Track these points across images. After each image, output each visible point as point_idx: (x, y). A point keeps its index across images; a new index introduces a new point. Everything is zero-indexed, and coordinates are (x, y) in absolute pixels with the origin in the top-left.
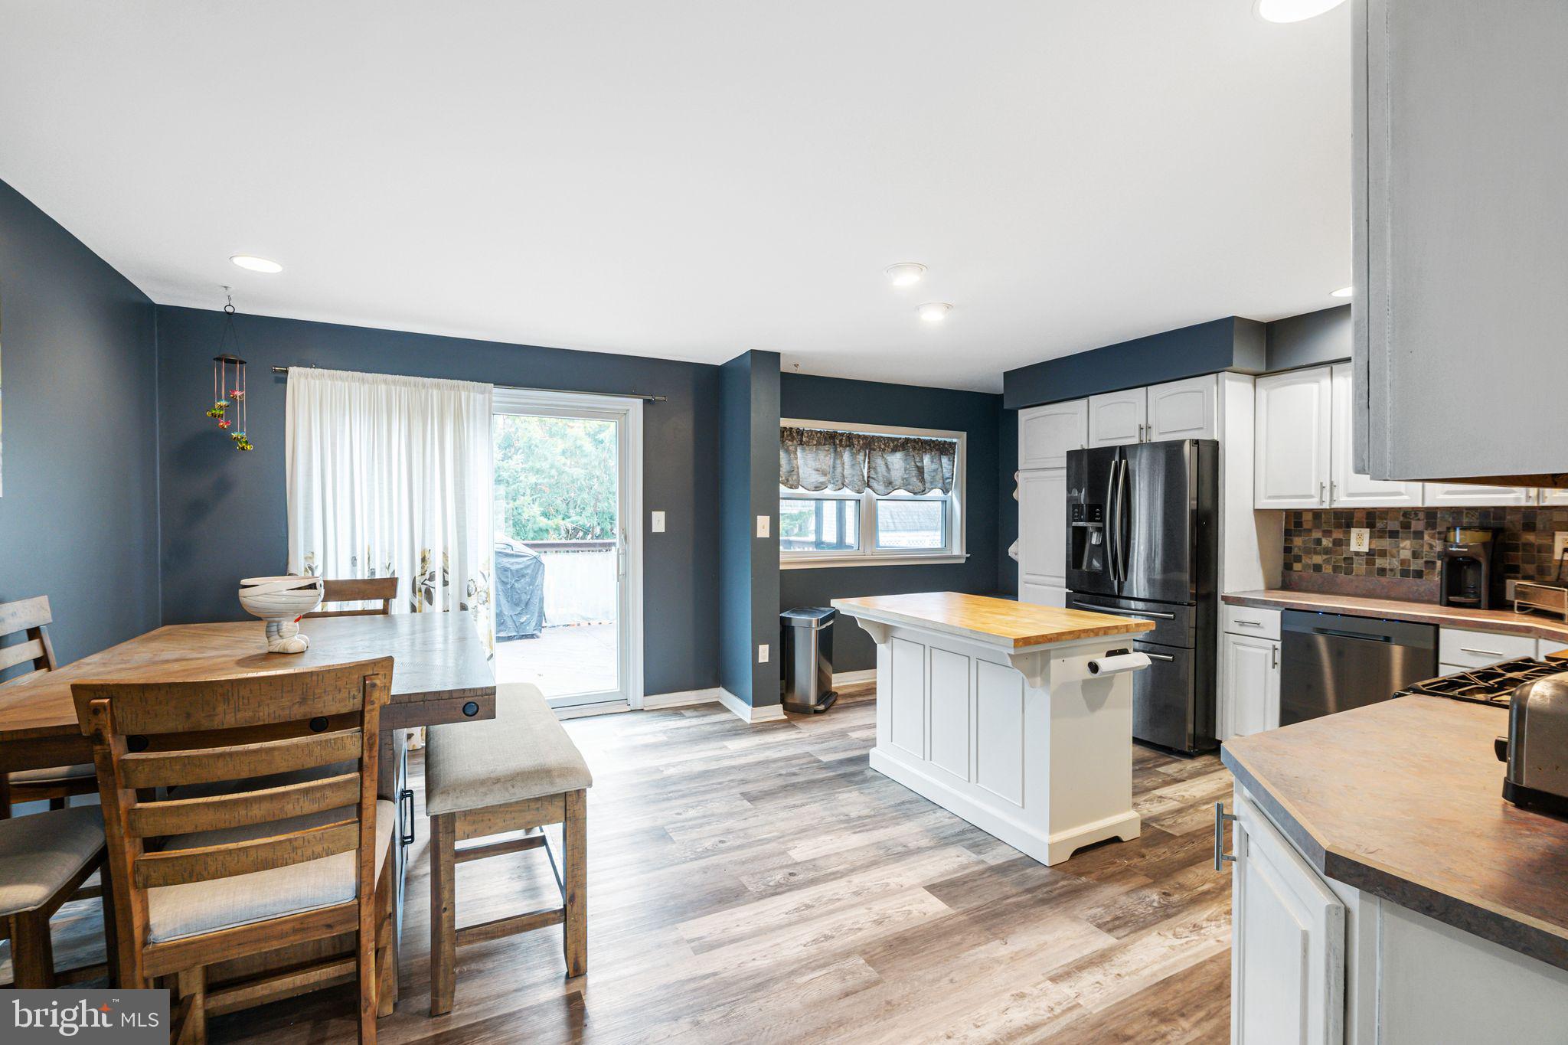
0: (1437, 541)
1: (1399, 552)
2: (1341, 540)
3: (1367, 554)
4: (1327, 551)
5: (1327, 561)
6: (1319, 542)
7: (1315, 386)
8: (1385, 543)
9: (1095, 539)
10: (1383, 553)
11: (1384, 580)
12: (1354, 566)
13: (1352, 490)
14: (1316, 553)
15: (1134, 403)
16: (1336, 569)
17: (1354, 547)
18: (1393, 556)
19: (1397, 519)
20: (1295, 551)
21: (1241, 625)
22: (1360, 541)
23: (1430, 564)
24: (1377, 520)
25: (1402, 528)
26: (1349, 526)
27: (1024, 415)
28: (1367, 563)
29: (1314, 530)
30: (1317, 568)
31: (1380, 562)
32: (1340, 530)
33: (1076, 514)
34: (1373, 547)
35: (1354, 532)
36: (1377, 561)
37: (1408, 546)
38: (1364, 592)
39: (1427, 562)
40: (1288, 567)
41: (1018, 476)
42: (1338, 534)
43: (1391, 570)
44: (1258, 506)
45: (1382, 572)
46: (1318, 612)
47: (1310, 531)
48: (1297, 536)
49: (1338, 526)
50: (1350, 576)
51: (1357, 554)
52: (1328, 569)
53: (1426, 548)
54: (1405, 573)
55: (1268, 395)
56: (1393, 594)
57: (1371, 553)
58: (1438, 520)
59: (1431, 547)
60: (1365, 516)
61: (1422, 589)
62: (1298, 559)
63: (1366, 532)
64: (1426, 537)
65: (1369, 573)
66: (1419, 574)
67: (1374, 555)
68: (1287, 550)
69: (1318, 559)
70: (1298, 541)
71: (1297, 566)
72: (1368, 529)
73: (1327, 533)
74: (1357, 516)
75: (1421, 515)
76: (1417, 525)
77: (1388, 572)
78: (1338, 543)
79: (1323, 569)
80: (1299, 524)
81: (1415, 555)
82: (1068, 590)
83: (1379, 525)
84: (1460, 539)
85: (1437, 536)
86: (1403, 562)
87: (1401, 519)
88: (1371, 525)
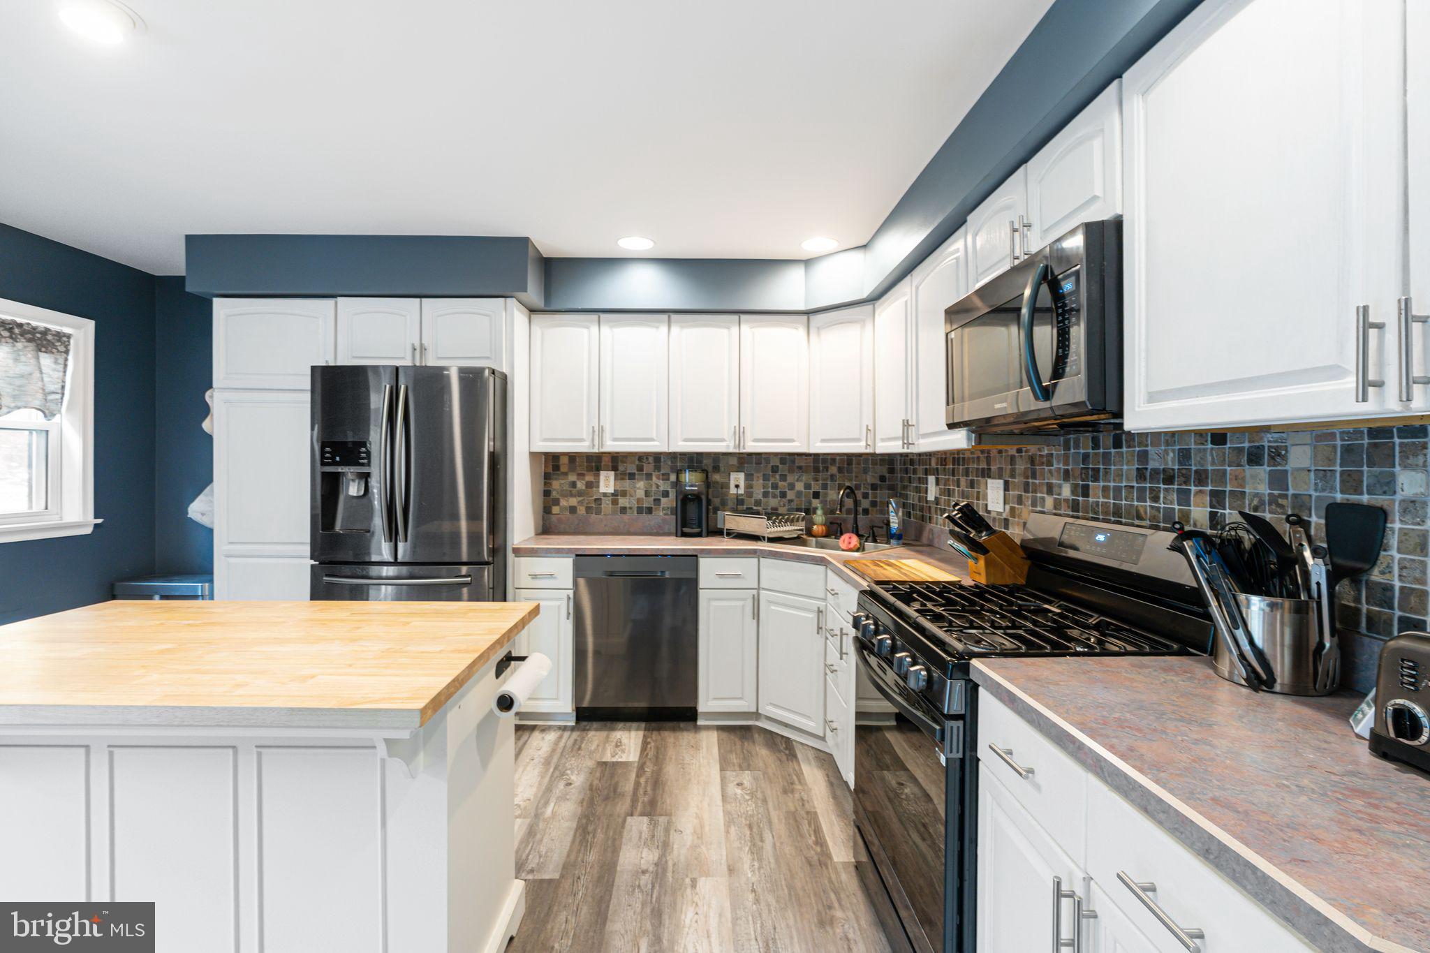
0: (661, 481)
1: (635, 491)
2: (592, 482)
3: (613, 495)
4: (580, 494)
5: (580, 503)
6: (574, 484)
7: (585, 331)
8: (627, 484)
9: (354, 489)
10: (624, 494)
11: (626, 517)
12: (602, 506)
13: (616, 436)
14: (572, 495)
15: (405, 316)
16: (588, 509)
17: (603, 489)
18: (631, 496)
19: (633, 462)
20: (554, 494)
21: (533, 578)
22: (607, 483)
23: (657, 501)
24: (620, 464)
25: (637, 470)
26: (598, 469)
27: (222, 309)
28: (613, 504)
29: (570, 473)
30: (573, 510)
31: (622, 502)
32: (591, 473)
33: (328, 455)
34: (618, 488)
35: (603, 474)
36: (620, 501)
37: (642, 487)
38: (611, 530)
39: (655, 500)
40: (547, 510)
41: (212, 397)
42: (589, 478)
43: (630, 508)
44: (532, 450)
45: (624, 510)
46: (606, 555)
47: (566, 474)
48: (556, 479)
49: (589, 469)
50: (600, 516)
51: (605, 495)
52: (581, 510)
53: (654, 488)
54: (640, 510)
55: (542, 334)
56: (632, 530)
57: (615, 494)
58: (662, 464)
59: (658, 486)
60: (610, 460)
61: (652, 523)
62: (556, 502)
63: (612, 474)
64: (654, 478)
65: (614, 513)
66: (650, 510)
67: (617, 495)
68: (547, 493)
69: (573, 501)
70: (556, 484)
71: (555, 510)
72: (613, 472)
73: (581, 475)
74: (606, 460)
75: (651, 460)
76: (648, 468)
77: (628, 510)
78: (590, 485)
79: (578, 510)
80: (556, 468)
81: (647, 494)
82: (313, 562)
83: (621, 468)
84: (689, 480)
85: (661, 477)
86: (639, 500)
87: (637, 462)
88: (615, 469)
